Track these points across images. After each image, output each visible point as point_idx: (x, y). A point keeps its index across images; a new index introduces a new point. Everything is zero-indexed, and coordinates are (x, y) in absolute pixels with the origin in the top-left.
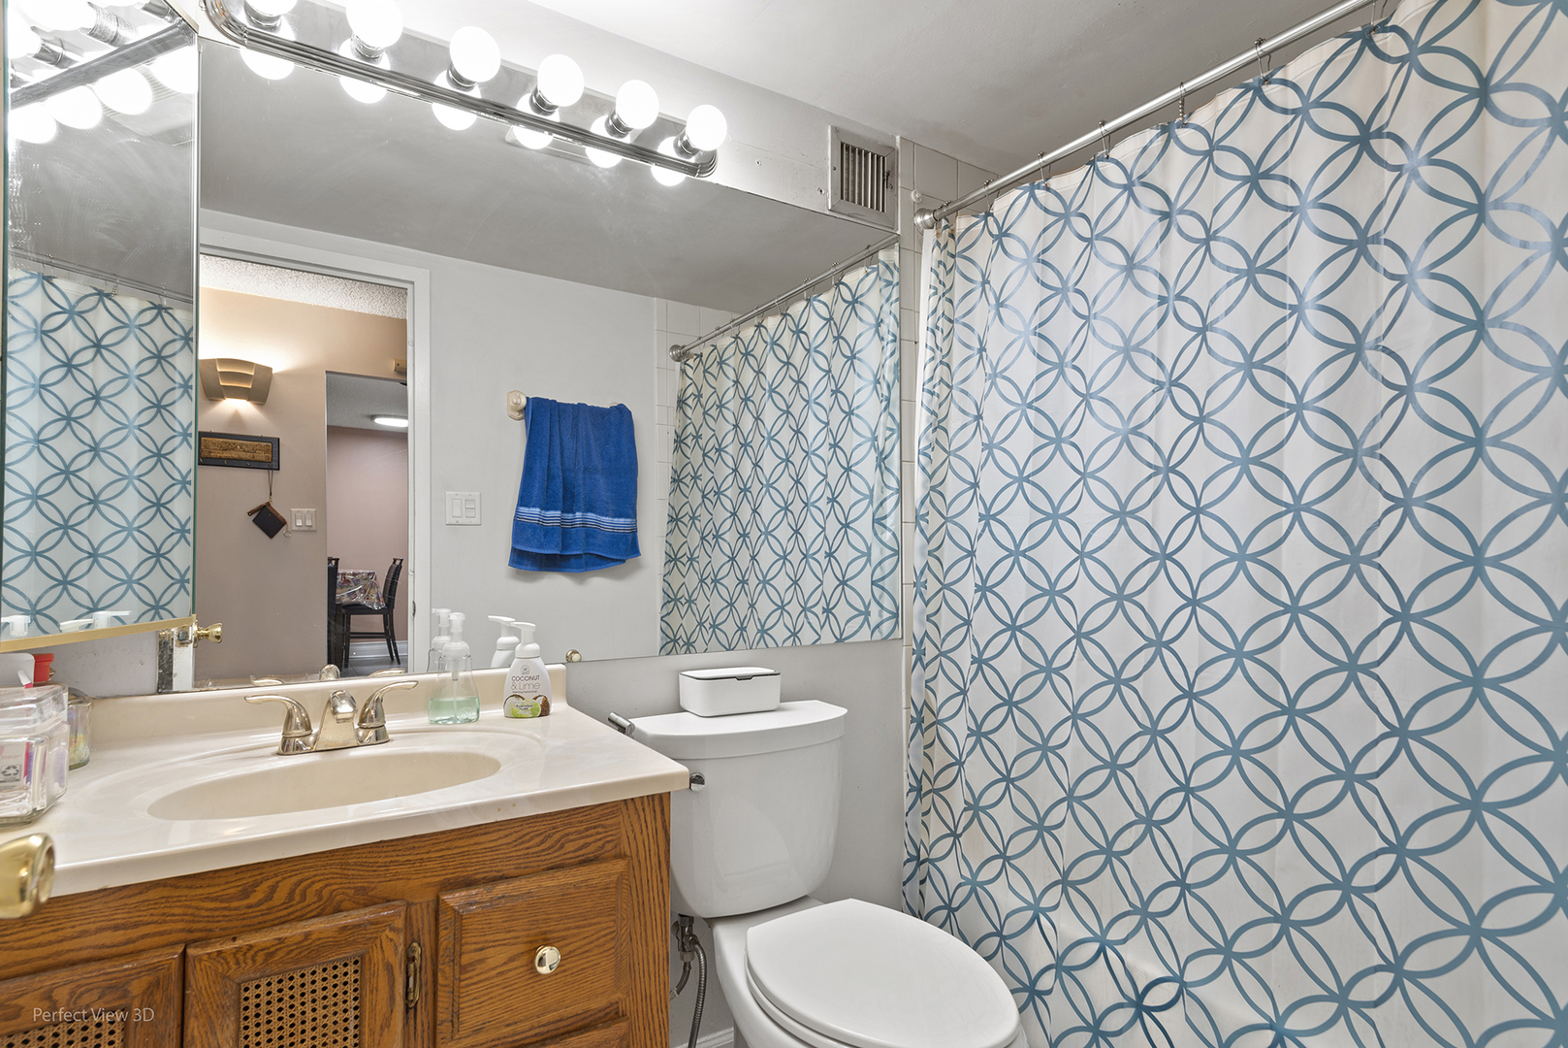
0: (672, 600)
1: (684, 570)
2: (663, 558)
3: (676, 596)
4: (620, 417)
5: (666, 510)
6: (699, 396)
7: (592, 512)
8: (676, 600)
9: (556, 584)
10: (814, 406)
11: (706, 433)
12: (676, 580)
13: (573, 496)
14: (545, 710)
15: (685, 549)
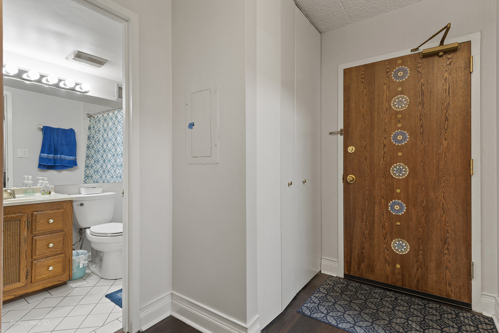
0: (87, 177)
1: (90, 169)
2: (84, 166)
3: (88, 176)
4: (72, 132)
5: (85, 155)
6: (94, 127)
7: (63, 155)
8: (88, 177)
9: (52, 173)
10: (119, 134)
11: (96, 137)
12: (88, 172)
13: (57, 151)
14: (50, 193)
15: (90, 164)
